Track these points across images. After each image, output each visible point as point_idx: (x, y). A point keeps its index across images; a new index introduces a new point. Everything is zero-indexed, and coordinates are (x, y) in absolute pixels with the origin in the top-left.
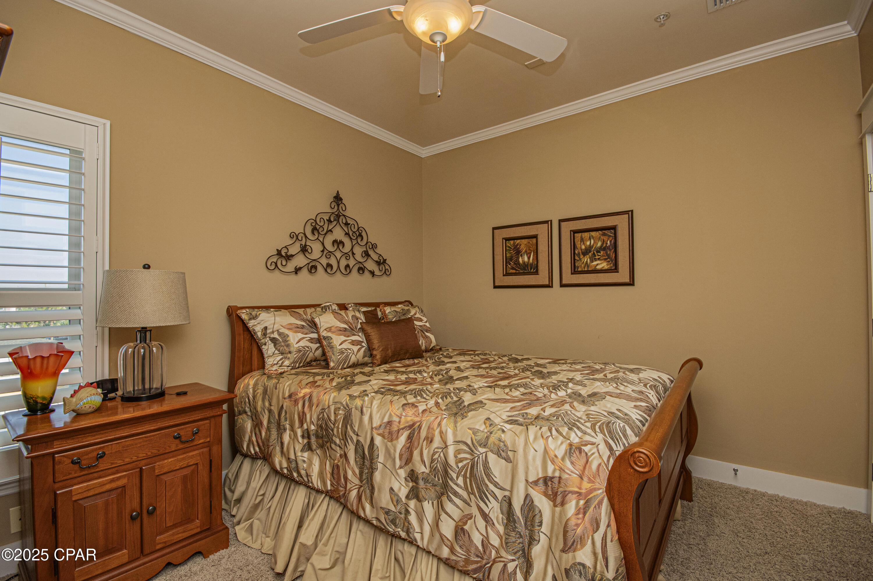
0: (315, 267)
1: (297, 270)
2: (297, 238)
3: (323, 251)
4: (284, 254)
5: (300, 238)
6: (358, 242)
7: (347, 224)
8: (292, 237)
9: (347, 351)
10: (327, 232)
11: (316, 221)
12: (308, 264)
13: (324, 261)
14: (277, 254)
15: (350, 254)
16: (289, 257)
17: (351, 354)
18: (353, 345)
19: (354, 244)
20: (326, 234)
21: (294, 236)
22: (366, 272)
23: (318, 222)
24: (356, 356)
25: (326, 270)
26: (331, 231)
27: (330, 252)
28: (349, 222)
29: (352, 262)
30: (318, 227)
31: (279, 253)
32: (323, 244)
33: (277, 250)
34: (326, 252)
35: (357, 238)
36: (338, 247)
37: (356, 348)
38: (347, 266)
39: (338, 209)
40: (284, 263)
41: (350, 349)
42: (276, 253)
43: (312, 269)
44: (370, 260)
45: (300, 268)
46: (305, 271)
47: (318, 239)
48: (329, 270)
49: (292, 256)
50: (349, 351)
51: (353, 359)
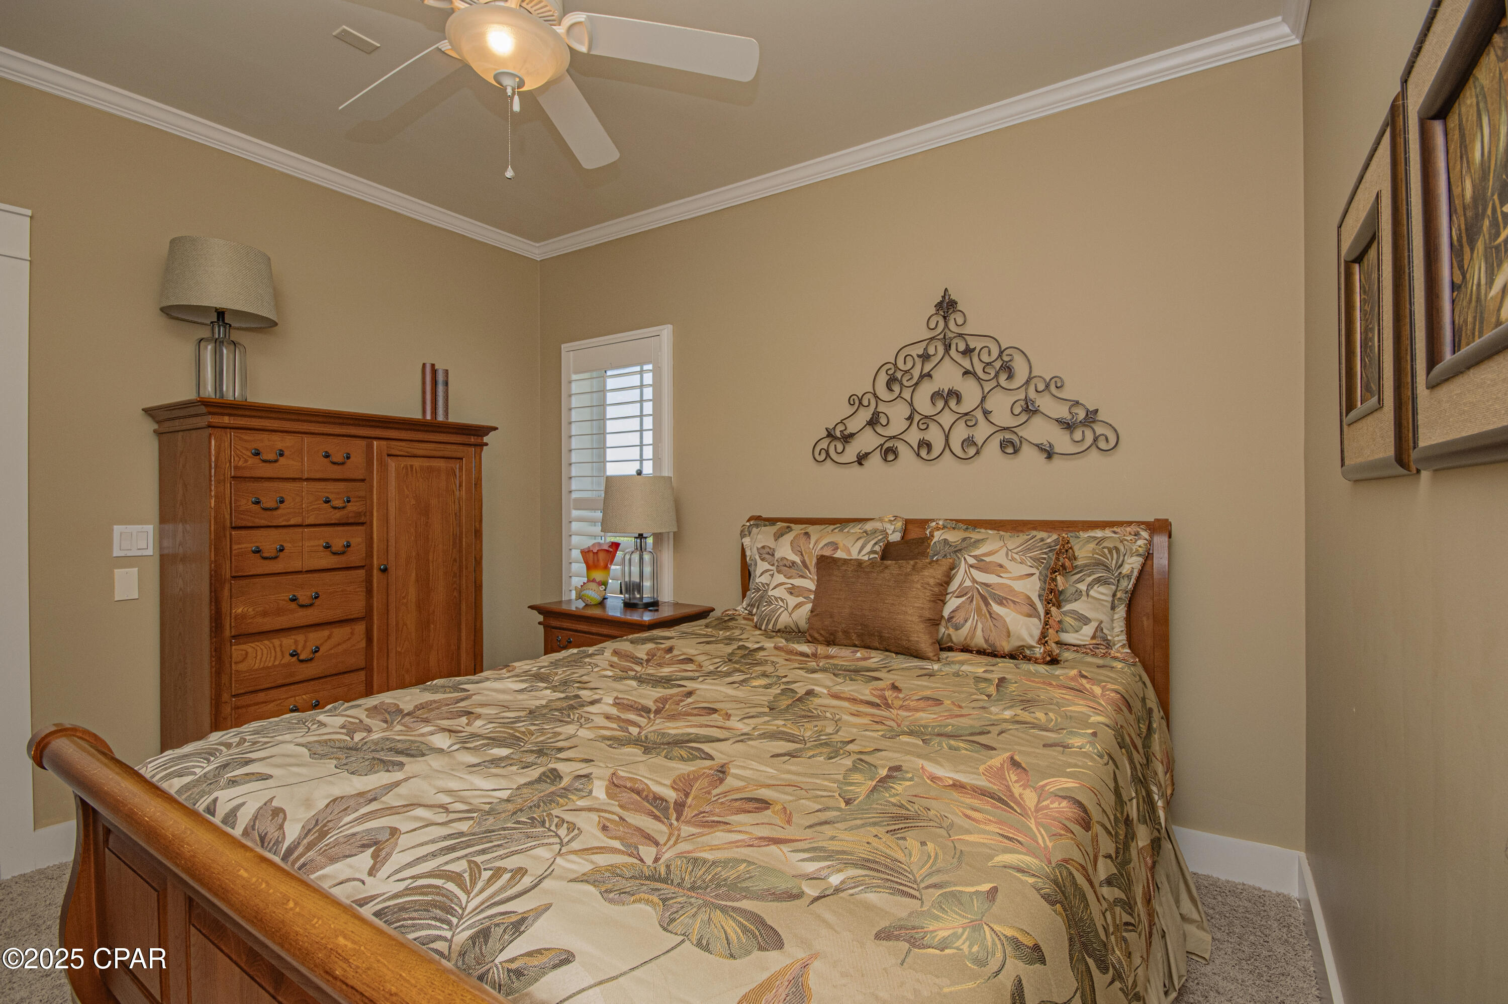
0: (893, 451)
1: (861, 459)
2: (860, 403)
3: (910, 418)
4: (838, 434)
5: (865, 403)
6: (998, 385)
7: (968, 352)
8: (852, 403)
9: (777, 602)
10: (922, 377)
11: (895, 365)
12: (882, 445)
13: (914, 436)
14: (828, 436)
15: (979, 414)
16: (847, 438)
17: (782, 609)
18: (791, 593)
19: (986, 390)
20: (917, 384)
21: (856, 402)
22: (1026, 449)
23: (900, 364)
24: (790, 614)
25: (918, 455)
26: (929, 375)
27: (926, 417)
28: (972, 347)
29: (982, 431)
30: (899, 375)
31: (830, 435)
32: (911, 404)
33: (827, 429)
34: (917, 418)
35: (996, 376)
36: (946, 403)
37: (792, 601)
38: (969, 442)
39: (946, 325)
40: (840, 448)
41: (782, 600)
42: (825, 434)
43: (889, 453)
44: (1037, 420)
45: (867, 455)
46: (876, 459)
47: (899, 396)
48: (923, 453)
49: (852, 435)
50: (781, 603)
51: (784, 619)
